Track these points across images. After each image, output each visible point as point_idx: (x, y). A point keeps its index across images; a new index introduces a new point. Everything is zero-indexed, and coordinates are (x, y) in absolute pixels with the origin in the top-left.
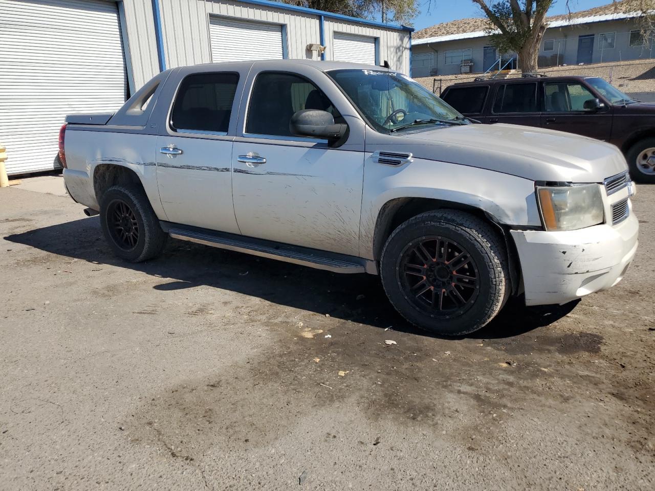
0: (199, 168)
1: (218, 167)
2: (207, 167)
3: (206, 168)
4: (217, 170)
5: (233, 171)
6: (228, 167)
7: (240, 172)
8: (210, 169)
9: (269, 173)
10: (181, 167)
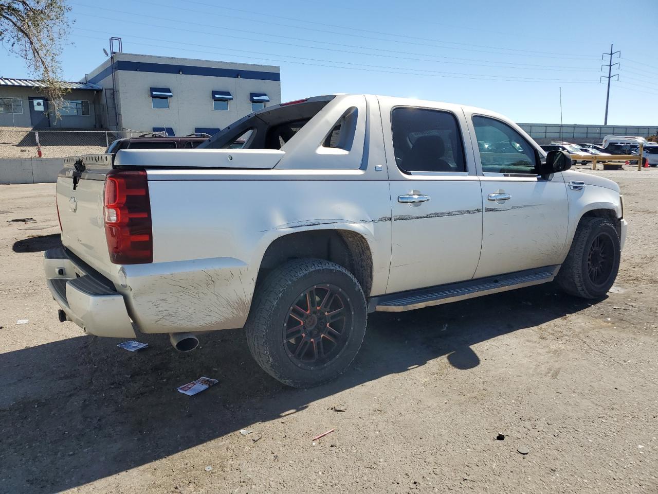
0: (449, 214)
1: (469, 210)
2: (459, 211)
3: (456, 213)
4: (469, 212)
5: (484, 210)
6: (479, 208)
7: (491, 211)
8: (461, 213)
9: (513, 208)
10: (428, 216)
